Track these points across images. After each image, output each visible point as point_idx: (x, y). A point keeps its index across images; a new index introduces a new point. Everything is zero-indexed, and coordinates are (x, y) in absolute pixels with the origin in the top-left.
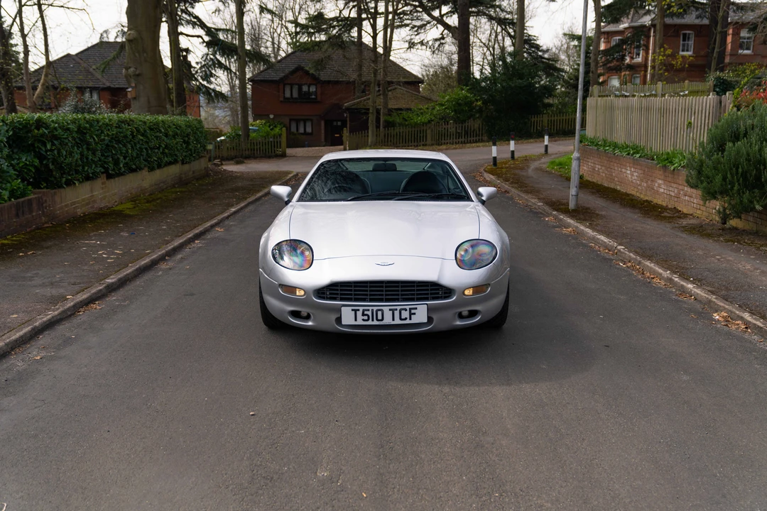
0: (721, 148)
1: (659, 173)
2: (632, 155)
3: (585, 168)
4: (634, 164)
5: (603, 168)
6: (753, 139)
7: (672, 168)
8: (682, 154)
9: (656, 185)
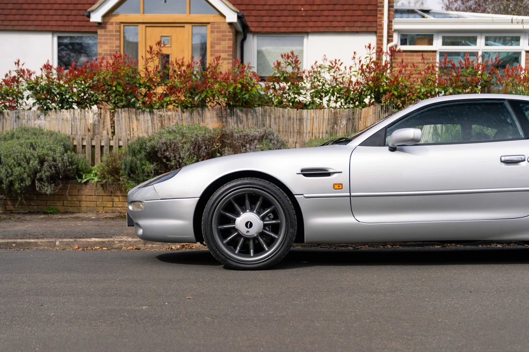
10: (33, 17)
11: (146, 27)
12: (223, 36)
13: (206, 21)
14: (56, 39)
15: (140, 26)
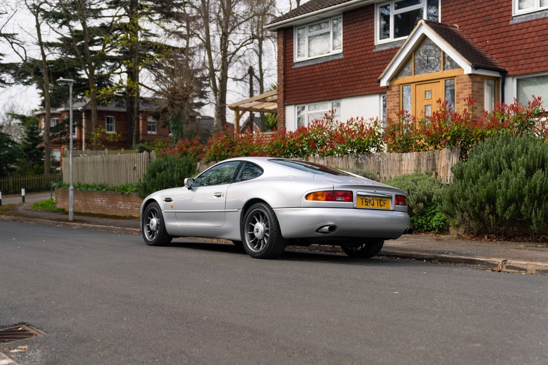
0: (154, 176)
1: (120, 197)
2: (101, 190)
3: (66, 204)
4: (102, 195)
5: (80, 201)
6: (168, 171)
7: (127, 193)
8: (131, 185)
9: (118, 205)
10: (369, 85)
11: (416, 85)
12: (465, 86)
13: (453, 75)
14: (382, 98)
15: (412, 84)
